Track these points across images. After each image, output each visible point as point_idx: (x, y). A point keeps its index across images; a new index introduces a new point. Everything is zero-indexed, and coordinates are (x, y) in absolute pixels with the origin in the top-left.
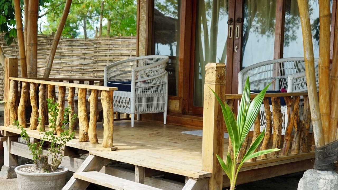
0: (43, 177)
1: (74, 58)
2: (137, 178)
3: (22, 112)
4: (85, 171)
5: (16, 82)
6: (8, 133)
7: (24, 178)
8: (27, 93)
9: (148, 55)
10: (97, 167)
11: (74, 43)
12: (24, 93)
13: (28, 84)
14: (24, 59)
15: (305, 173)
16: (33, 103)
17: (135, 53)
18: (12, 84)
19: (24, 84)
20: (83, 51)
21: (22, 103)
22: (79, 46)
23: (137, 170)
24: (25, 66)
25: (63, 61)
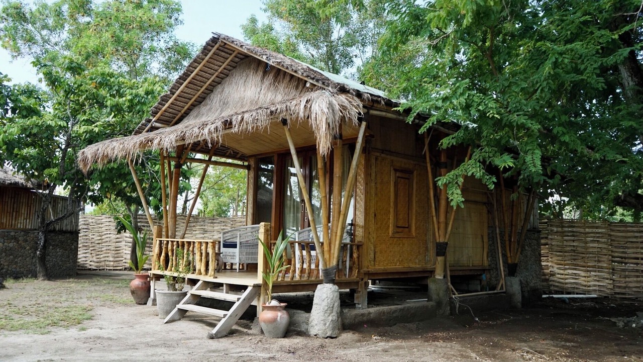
0: (172, 293)
1: (215, 233)
2: (225, 291)
3: (163, 260)
4: (197, 290)
5: (161, 241)
6: (154, 274)
7: (160, 295)
8: (167, 248)
9: (253, 224)
10: (204, 288)
11: (215, 221)
12: (165, 248)
13: (168, 242)
14: (167, 227)
15: (319, 286)
16: (170, 254)
17: (245, 223)
18: (158, 242)
19: (165, 242)
20: (223, 228)
21: (163, 254)
22: (219, 223)
23: (224, 285)
24: (167, 232)
25: (205, 235)
